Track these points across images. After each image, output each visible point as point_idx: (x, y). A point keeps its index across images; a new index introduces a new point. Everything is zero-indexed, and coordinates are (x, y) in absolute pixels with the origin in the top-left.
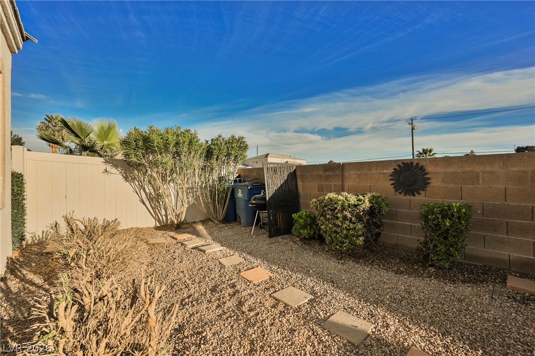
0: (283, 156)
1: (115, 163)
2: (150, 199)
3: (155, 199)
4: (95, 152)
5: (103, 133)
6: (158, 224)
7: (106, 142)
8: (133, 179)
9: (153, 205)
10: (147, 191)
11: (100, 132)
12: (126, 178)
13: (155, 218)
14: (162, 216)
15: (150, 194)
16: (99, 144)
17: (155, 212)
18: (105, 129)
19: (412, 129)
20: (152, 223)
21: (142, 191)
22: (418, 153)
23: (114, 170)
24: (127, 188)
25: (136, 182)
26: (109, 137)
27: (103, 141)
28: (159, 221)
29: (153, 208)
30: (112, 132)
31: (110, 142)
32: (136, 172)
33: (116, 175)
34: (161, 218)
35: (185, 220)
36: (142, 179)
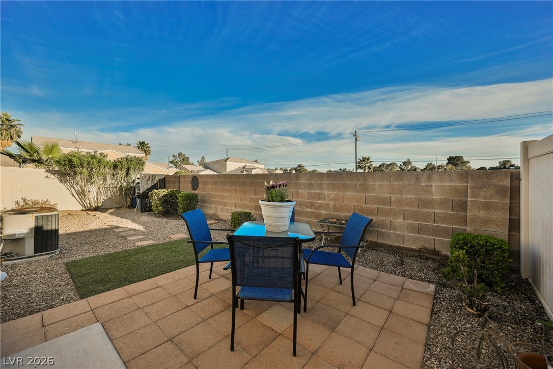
0: (241, 161)
1: (54, 172)
2: (78, 194)
3: (82, 194)
4: (41, 163)
5: (48, 150)
6: (84, 209)
7: (50, 156)
8: (66, 182)
9: (80, 197)
10: (76, 188)
11: (45, 148)
12: (61, 181)
13: (82, 205)
14: (87, 204)
15: (78, 190)
16: (44, 157)
17: (82, 202)
18: (50, 147)
19: (356, 140)
20: (80, 208)
21: (72, 189)
22: (359, 160)
23: (52, 176)
24: (62, 187)
25: (68, 183)
26: (53, 152)
27: (48, 155)
28: (85, 207)
29: (80, 199)
30: (55, 149)
31: (54, 156)
32: (68, 177)
33: (54, 179)
34: (86, 205)
35: (102, 206)
36: (72, 181)
